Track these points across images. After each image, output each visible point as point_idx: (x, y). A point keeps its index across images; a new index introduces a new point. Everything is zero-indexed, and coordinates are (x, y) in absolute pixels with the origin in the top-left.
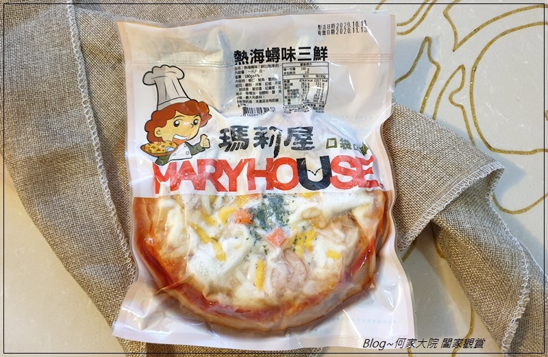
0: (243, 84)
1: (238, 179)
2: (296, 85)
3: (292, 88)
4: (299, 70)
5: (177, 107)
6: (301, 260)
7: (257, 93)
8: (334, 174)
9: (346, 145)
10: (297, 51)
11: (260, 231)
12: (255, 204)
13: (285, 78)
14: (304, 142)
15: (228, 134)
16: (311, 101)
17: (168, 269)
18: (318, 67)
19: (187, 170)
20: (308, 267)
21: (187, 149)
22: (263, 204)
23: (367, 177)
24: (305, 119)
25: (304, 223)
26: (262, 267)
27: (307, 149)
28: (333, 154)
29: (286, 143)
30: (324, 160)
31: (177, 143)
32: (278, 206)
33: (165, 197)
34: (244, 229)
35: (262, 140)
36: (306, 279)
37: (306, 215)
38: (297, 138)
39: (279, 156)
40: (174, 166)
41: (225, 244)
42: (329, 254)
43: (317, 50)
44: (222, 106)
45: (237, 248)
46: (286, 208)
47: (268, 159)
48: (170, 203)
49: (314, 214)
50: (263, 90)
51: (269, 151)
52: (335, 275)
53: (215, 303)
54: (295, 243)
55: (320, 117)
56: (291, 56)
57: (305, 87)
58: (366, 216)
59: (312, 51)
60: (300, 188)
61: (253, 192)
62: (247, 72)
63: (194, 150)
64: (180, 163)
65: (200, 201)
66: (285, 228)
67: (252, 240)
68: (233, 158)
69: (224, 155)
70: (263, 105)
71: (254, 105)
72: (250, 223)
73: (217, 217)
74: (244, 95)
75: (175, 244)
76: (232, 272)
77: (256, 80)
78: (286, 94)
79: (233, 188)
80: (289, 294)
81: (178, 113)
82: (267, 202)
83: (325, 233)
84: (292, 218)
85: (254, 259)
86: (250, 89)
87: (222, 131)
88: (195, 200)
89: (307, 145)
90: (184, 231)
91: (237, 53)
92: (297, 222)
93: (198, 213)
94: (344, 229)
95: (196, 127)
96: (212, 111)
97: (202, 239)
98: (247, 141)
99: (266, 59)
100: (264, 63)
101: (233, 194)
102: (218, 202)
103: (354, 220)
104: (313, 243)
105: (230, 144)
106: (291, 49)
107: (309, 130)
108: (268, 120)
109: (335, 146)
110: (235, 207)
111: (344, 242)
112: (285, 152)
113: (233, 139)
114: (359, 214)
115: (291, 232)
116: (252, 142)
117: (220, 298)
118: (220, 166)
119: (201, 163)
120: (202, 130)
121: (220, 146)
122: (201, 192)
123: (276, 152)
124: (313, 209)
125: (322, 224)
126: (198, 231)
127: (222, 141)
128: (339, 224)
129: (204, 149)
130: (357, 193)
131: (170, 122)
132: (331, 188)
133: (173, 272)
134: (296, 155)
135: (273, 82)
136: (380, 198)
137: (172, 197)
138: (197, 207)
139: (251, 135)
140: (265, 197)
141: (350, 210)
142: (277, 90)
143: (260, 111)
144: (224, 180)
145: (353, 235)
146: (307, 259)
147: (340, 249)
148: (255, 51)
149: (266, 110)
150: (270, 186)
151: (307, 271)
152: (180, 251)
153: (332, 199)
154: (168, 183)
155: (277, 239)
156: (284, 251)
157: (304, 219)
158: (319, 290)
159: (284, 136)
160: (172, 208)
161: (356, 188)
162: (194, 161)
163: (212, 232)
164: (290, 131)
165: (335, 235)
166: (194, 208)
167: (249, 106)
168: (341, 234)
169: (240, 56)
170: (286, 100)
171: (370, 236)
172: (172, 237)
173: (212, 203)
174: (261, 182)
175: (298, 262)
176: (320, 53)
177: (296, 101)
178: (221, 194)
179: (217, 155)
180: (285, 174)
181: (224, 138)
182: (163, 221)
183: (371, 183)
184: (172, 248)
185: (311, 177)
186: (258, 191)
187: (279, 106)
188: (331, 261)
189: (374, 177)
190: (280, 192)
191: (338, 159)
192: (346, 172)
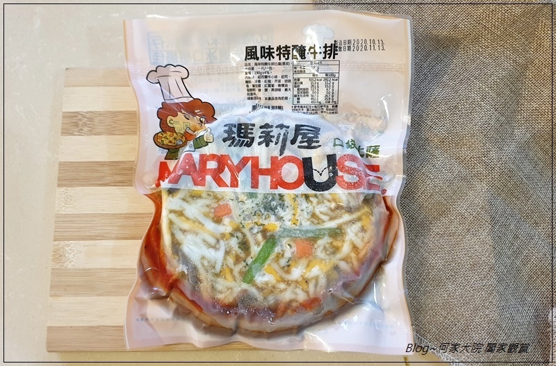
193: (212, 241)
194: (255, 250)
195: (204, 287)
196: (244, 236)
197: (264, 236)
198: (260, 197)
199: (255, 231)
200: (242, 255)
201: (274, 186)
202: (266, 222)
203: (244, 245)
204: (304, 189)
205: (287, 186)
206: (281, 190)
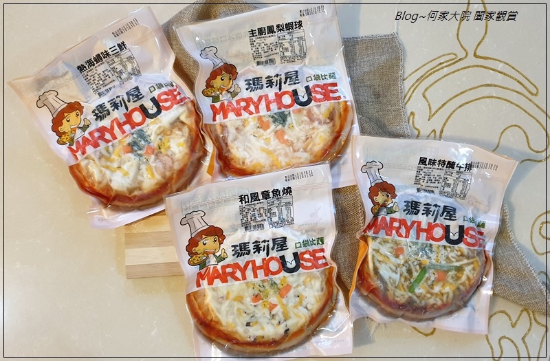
0: (91, 81)
1: (114, 132)
2: (119, 68)
3: (118, 70)
4: (116, 60)
5: (63, 111)
6: (167, 155)
7: (101, 82)
8: (161, 104)
9: (160, 86)
10: (109, 51)
11: (139, 152)
12: (129, 140)
13: (111, 67)
14: (137, 96)
15: (97, 112)
16: (132, 72)
17: (104, 193)
18: (125, 54)
19: (86, 141)
20: (171, 157)
21: (80, 130)
22: (134, 138)
23: (178, 98)
24: (132, 83)
25: (160, 137)
26: (150, 169)
27: (141, 98)
28: (156, 94)
29: (129, 101)
30: (153, 100)
31: (74, 130)
32: (142, 135)
33: (82, 160)
34: (131, 155)
35: (116, 106)
36: (173, 162)
37: (158, 132)
38: (133, 95)
39: (130, 109)
40: (78, 142)
41: (125, 167)
42: (179, 145)
43: (119, 45)
44: (86, 98)
45: (132, 166)
46: (147, 134)
47: (124, 114)
48: (86, 161)
49: (162, 129)
50: (103, 79)
51: (122, 110)
52: (186, 154)
53: (135, 196)
54: (160, 148)
55: (140, 78)
56: (108, 54)
57: (125, 67)
58: (187, 117)
59: (117, 47)
60: (148, 121)
61: (125, 134)
62: (90, 74)
63: (84, 128)
64: (80, 140)
65: (101, 153)
66: (151, 144)
67: (137, 158)
68: (106, 123)
69: (101, 124)
70: (107, 87)
71: (103, 89)
72: (132, 151)
73: (114, 157)
74: (95, 87)
75: (100, 180)
76: (135, 178)
77: (96, 76)
78: (117, 75)
79: (115, 138)
80: (168, 174)
81: (66, 114)
82: (135, 136)
83: (172, 136)
84: (152, 137)
85: (143, 167)
86: (97, 82)
87: (93, 112)
88: (98, 154)
89: (140, 97)
90: (101, 171)
91: (79, 68)
92: (156, 138)
93: (103, 159)
94: (180, 129)
95: (79, 116)
96: (82, 104)
97: (113, 171)
98: (108, 110)
99: (95, 63)
100: (96, 65)
101: (116, 141)
102: (111, 149)
103: (183, 123)
104: (169, 144)
105: (100, 116)
106: (106, 52)
107: (137, 88)
108: (113, 94)
109: (155, 90)
110: (121, 147)
111: (183, 136)
112: (131, 106)
113: (100, 113)
114: (183, 118)
115: (155, 144)
116: (111, 109)
117: (136, 193)
118: (102, 130)
119: (91, 134)
120: (83, 117)
121: (96, 120)
122: (98, 149)
123: (127, 109)
124: (160, 127)
125: (169, 133)
126: (107, 167)
127: (95, 117)
128: (176, 129)
129: (88, 126)
130: (177, 108)
131: (64, 121)
132: (163, 112)
133: (107, 193)
134: (137, 104)
135: (106, 72)
136: (190, 105)
137: (86, 158)
138: (101, 157)
139: (108, 106)
140: (133, 134)
141: (178, 118)
142: (110, 75)
143: (107, 91)
144: (108, 136)
145: (186, 130)
146: (169, 153)
147: (182, 140)
148: (88, 62)
149: (110, 89)
150: (133, 128)
151: (172, 159)
152: (104, 182)
153: (166, 117)
154: (80, 152)
155: (149, 152)
156: (156, 155)
157: (158, 135)
158: (182, 165)
159: (126, 98)
160: (88, 164)
161: (175, 106)
162: (86, 134)
163: (115, 165)
164: (127, 94)
165: (177, 135)
166: (100, 158)
167: (100, 91)
168: (180, 133)
169: (81, 68)
170: (119, 78)
171: (194, 126)
172: (97, 176)
173: (108, 151)
174: (127, 127)
175: (166, 157)
176: (122, 46)
177: (124, 76)
178: (110, 144)
179: (97, 125)
180: (137, 117)
181: (96, 115)
182: (88, 172)
183: (182, 100)
184: (100, 183)
185: (151, 112)
186: (128, 132)
187: (117, 83)
188: (181, 148)
189: (182, 96)
190: (140, 127)
191: (159, 96)
192: (166, 100)
193: (394, 268)
194: (415, 274)
195: (390, 294)
196: (410, 266)
197: (420, 267)
198: (420, 245)
199: (415, 263)
200: (408, 277)
201: (428, 239)
202: (421, 259)
203: (410, 271)
204: (444, 242)
205: (434, 239)
206: (431, 242)
